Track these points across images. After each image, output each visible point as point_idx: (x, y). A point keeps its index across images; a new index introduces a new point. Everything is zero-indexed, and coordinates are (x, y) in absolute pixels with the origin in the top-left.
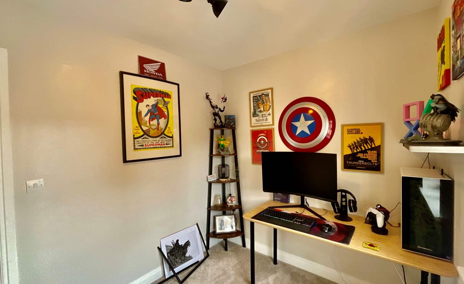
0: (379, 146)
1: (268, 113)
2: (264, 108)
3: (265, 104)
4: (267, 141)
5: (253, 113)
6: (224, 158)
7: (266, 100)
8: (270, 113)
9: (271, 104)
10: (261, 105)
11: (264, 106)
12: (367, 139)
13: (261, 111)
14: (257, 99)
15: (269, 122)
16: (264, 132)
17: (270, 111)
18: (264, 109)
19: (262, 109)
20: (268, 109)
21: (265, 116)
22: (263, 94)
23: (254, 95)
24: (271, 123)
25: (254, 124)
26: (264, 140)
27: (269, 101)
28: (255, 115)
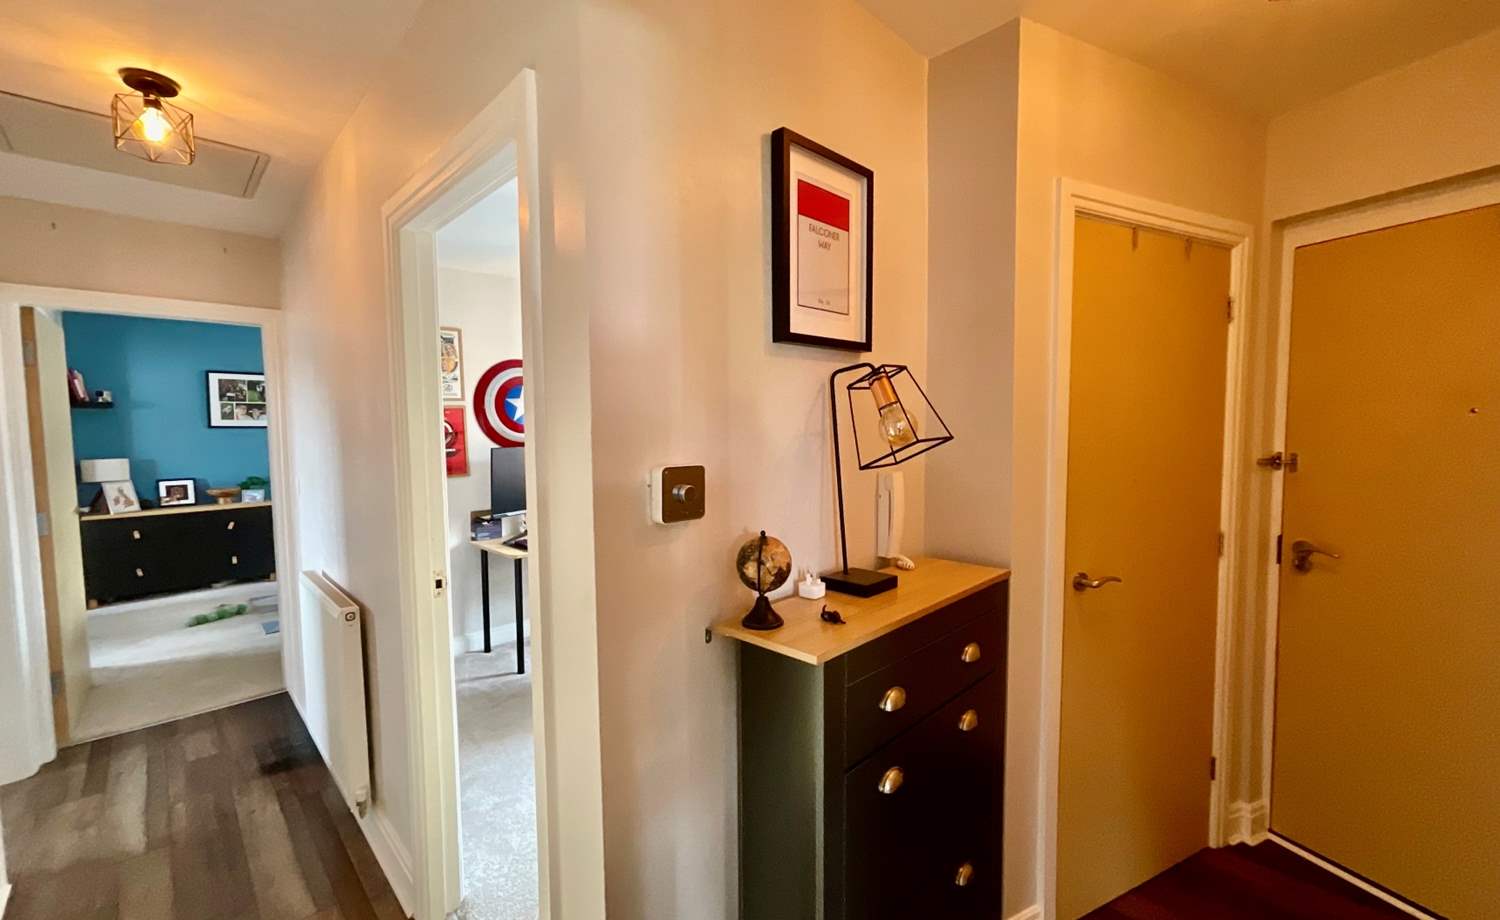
1: (452, 375)
3: (445, 356)
4: (451, 430)
7: (446, 348)
8: (455, 377)
9: (458, 360)
15: (455, 394)
17: (457, 372)
20: (452, 367)
21: (446, 381)
24: (459, 396)
26: (445, 429)
27: (455, 353)
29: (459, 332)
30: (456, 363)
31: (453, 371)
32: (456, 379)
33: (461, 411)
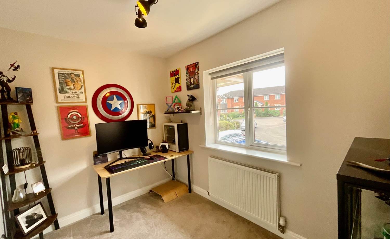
0: (154, 115)
1: (80, 91)
2: (74, 86)
3: (76, 83)
4: (80, 116)
5: (59, 89)
6: (11, 142)
7: (76, 79)
8: (82, 92)
9: (83, 84)
10: (71, 83)
11: (74, 84)
12: (149, 112)
13: (70, 89)
14: (65, 76)
15: (82, 100)
16: (77, 108)
17: (83, 90)
18: (74, 88)
19: (72, 87)
20: (80, 87)
21: (76, 94)
22: (72, 73)
23: (58, 71)
24: (84, 101)
25: (62, 100)
26: (77, 115)
27: (81, 81)
28: (62, 91)
29: (83, 72)
30: (82, 85)
31: (80, 89)
32: (82, 93)
33: (85, 108)
